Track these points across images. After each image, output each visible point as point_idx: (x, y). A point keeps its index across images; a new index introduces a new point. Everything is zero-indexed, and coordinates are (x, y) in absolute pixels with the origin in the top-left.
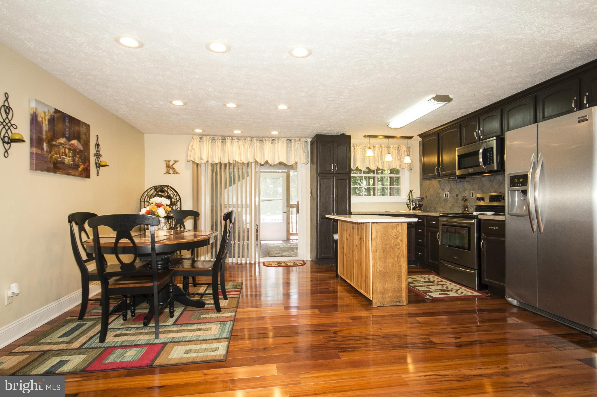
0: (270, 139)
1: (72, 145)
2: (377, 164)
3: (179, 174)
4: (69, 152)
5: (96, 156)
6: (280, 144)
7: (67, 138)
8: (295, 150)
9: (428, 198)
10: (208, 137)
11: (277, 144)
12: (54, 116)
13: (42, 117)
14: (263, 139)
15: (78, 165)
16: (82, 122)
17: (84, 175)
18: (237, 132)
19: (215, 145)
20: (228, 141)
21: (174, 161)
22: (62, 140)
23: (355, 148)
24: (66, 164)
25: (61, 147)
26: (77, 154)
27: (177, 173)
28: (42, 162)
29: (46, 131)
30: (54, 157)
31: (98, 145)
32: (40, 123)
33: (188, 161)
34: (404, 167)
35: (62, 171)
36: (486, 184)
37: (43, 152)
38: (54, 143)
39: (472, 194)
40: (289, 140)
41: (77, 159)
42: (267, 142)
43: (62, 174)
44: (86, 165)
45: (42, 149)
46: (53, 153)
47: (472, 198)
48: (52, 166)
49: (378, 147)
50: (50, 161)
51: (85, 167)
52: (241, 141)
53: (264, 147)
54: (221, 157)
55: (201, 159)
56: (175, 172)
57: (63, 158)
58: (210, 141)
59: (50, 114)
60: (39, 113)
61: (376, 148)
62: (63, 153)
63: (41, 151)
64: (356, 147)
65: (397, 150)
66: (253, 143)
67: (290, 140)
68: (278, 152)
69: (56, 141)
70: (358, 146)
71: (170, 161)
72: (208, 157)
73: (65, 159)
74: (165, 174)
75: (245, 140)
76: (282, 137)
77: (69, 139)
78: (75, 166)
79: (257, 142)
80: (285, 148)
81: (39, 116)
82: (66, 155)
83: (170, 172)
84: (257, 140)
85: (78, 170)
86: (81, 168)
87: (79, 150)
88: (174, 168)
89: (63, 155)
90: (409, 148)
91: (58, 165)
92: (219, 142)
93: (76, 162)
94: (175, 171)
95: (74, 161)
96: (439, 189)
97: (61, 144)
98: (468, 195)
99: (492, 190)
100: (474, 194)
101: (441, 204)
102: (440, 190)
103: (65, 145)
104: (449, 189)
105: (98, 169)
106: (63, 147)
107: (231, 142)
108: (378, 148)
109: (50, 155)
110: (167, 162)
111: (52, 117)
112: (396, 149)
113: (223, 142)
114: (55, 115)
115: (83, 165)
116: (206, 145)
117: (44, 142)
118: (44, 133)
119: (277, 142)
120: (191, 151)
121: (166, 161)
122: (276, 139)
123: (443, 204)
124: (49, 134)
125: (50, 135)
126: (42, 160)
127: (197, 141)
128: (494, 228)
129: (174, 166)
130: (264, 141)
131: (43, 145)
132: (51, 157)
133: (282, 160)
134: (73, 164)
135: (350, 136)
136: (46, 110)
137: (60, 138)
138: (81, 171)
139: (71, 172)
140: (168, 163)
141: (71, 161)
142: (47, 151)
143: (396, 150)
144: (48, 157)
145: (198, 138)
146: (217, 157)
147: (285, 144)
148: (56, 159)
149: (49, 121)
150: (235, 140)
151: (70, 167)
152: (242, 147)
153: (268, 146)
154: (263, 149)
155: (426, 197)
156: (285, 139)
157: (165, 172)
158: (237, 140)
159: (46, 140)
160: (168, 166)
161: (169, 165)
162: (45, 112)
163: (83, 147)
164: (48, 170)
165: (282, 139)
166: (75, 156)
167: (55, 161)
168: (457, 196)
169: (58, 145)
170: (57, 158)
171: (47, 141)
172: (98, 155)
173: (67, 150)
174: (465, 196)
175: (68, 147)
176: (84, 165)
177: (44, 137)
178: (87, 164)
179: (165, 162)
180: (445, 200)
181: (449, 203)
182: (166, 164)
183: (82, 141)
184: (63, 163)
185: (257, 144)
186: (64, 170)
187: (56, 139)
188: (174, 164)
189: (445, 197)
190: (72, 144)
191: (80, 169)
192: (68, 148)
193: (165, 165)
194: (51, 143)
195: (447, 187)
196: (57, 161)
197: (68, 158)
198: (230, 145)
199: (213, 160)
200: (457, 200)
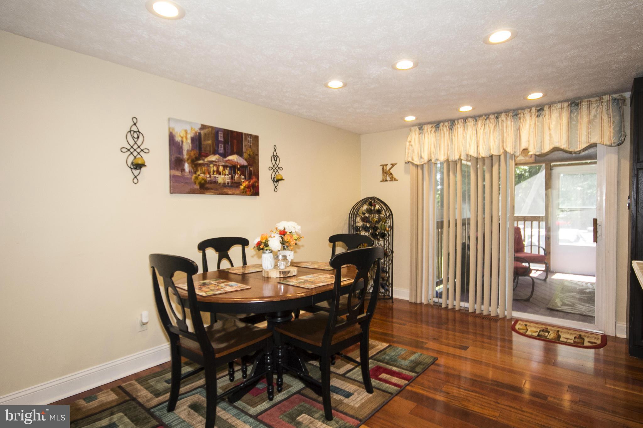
0: (534, 109)
1: (228, 162)
3: (397, 180)
4: (224, 170)
5: (272, 170)
6: (555, 115)
7: (220, 155)
8: (588, 121)
10: (430, 126)
11: (547, 116)
12: (200, 134)
13: (182, 135)
14: (519, 112)
15: (240, 183)
16: (245, 134)
17: (248, 193)
18: (466, 109)
19: (440, 134)
20: (459, 126)
21: (391, 164)
22: (213, 158)
24: (220, 184)
25: (211, 165)
26: (237, 170)
27: (395, 180)
28: (183, 184)
29: (188, 151)
30: (200, 177)
31: (275, 157)
32: (179, 143)
33: (406, 163)
35: (213, 191)
37: (183, 173)
38: (201, 162)
40: (574, 103)
41: (237, 176)
42: (528, 116)
43: (214, 194)
44: (252, 181)
45: (183, 170)
46: (198, 173)
48: (197, 187)
50: (195, 182)
51: (251, 183)
52: (480, 123)
53: (521, 126)
54: (449, 152)
55: (421, 157)
56: (393, 179)
57: (215, 177)
58: (433, 130)
59: (193, 132)
60: (177, 133)
62: (214, 171)
63: (181, 173)
66: (500, 122)
67: (577, 104)
68: (550, 129)
69: (204, 160)
71: (387, 165)
72: (430, 154)
73: (217, 178)
74: (381, 181)
75: (486, 119)
76: (559, 102)
77: (224, 155)
78: (235, 185)
79: (507, 119)
80: (564, 121)
81: (177, 136)
82: (220, 174)
83: (387, 180)
84: (507, 116)
85: (240, 188)
86: (244, 185)
87: (240, 166)
88: (391, 174)
89: (215, 173)
91: (207, 185)
92: (445, 130)
93: (236, 180)
94: (392, 177)
95: (232, 178)
97: (211, 162)
103: (218, 162)
105: (276, 184)
106: (214, 165)
107: (464, 127)
109: (194, 175)
110: (384, 166)
111: (197, 134)
113: (451, 130)
114: (202, 132)
115: (247, 182)
116: (428, 138)
117: (185, 162)
118: (185, 153)
119: (547, 112)
120: (409, 149)
121: (382, 165)
122: (546, 108)
124: (192, 153)
125: (194, 154)
126: (182, 182)
127: (416, 134)
129: (392, 171)
130: (522, 115)
131: (184, 166)
132: (196, 178)
133: (557, 145)
134: (232, 183)
136: (188, 128)
137: (210, 155)
138: (244, 189)
139: (229, 191)
140: (384, 168)
141: (228, 179)
142: (189, 172)
144: (191, 178)
145: (417, 129)
146: (442, 152)
147: (565, 115)
148: (203, 179)
149: (193, 139)
150: (471, 122)
151: (225, 185)
152: (481, 132)
153: (528, 121)
154: (518, 129)
156: (566, 104)
157: (381, 180)
159: (188, 159)
160: (385, 172)
161: (386, 170)
162: (186, 131)
163: (247, 162)
164: (192, 192)
165: (559, 105)
166: (235, 173)
167: (203, 182)
169: (207, 164)
170: (206, 178)
171: (189, 161)
172: (275, 168)
173: (221, 168)
175: (223, 164)
176: (249, 182)
177: (185, 156)
178: (255, 179)
179: (381, 167)
182: (383, 168)
183: (245, 155)
184: (216, 182)
185: (508, 124)
186: (217, 189)
187: (204, 158)
188: (392, 168)
190: (229, 160)
191: (242, 187)
192: (223, 166)
193: (381, 171)
194: (196, 162)
196: (205, 181)
197: (223, 176)
198: (462, 132)
199: (436, 157)
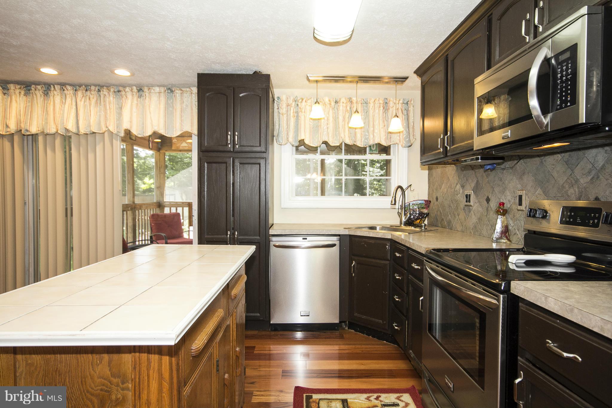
0: (134, 88)
2: (342, 135)
6: (155, 98)
8: (182, 111)
9: (439, 200)
10: (18, 86)
11: (147, 98)
14: (121, 88)
19: (32, 99)
20: (56, 92)
23: (298, 105)
34: (398, 142)
36: (555, 174)
39: (520, 197)
40: (170, 90)
42: (129, 95)
47: (520, 208)
49: (345, 102)
52: (80, 94)
53: (123, 104)
55: (7, 126)
58: (23, 93)
61: (341, 104)
64: (301, 102)
65: (382, 108)
66: (102, 96)
67: (172, 91)
68: (150, 113)
70: (304, 101)
75: (86, 90)
76: (157, 86)
79: (109, 95)
80: (162, 106)
84: (109, 91)
90: (407, 103)
92: (38, 95)
96: (457, 184)
98: (509, 201)
99: (571, 191)
100: (523, 198)
101: (458, 215)
102: (458, 186)
104: (473, 185)
107: (62, 95)
108: (344, 105)
112: (381, 105)
113: (46, 96)
116: (16, 101)
119: (147, 94)
122: (146, 89)
123: (462, 215)
128: (565, 355)
130: (123, 93)
133: (156, 129)
135: (269, 75)
143: (380, 107)
146: (35, 124)
147: (163, 99)
150: (69, 91)
152: (81, 104)
153: (130, 101)
154: (121, 108)
155: (437, 199)
156: (163, 90)
158: (71, 92)
165: (157, 89)
168: (488, 200)
174: (503, 204)
180: (466, 208)
181: (473, 216)
185: (110, 100)
189: (467, 202)
195: (470, 181)
198: (59, 101)
200: (487, 210)
